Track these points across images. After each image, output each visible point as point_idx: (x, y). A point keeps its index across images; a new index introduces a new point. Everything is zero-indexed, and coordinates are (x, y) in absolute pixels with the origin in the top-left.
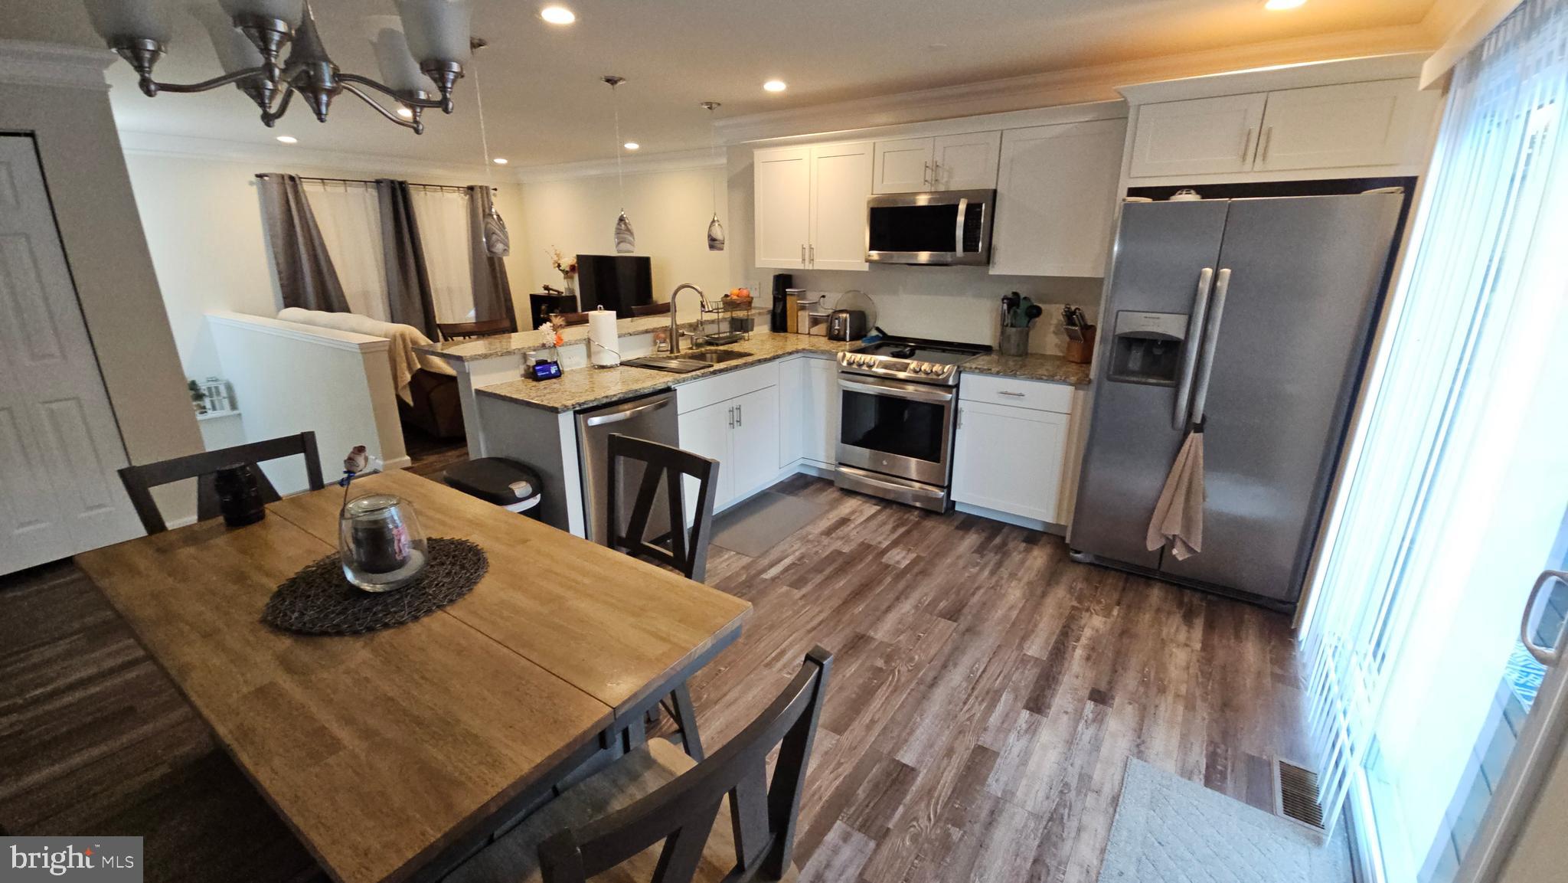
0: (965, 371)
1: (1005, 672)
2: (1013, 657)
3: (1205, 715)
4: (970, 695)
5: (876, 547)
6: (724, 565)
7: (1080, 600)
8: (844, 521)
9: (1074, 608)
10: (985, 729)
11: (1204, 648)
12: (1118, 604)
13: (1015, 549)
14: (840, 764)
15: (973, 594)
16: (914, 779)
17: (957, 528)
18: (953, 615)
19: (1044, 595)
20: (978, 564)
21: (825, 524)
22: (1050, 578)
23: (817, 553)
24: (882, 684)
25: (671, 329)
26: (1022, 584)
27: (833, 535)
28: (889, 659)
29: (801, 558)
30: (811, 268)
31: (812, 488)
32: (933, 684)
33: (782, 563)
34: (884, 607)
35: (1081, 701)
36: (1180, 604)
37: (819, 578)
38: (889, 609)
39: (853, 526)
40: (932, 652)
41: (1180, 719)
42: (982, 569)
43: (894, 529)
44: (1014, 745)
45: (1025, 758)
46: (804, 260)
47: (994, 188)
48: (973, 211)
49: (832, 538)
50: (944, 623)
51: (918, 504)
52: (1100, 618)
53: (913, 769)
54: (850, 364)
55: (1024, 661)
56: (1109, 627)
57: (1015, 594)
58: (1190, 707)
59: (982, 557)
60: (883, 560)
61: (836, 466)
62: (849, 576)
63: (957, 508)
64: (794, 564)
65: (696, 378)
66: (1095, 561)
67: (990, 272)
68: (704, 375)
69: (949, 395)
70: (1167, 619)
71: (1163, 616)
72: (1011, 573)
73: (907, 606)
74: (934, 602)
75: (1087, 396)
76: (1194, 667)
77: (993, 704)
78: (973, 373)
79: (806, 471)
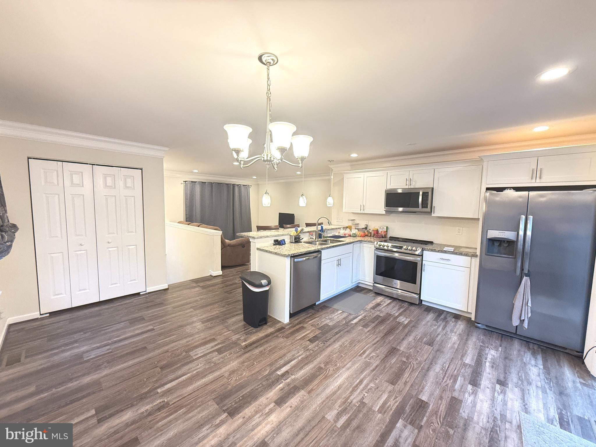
0: (425, 250)
1: (457, 368)
2: (459, 363)
3: (552, 396)
4: (444, 376)
5: (393, 315)
6: (336, 317)
7: (483, 343)
8: (378, 305)
9: (481, 346)
10: (454, 390)
11: (544, 368)
12: (501, 346)
13: (451, 320)
14: (396, 397)
15: (437, 336)
16: (428, 407)
17: (424, 310)
18: (431, 343)
19: (467, 340)
20: (436, 325)
21: (371, 305)
22: (468, 334)
23: (370, 315)
24: (407, 367)
25: (316, 232)
26: (457, 334)
27: (376, 309)
28: (408, 358)
29: (365, 317)
30: (363, 212)
31: (364, 291)
32: (428, 369)
33: (358, 318)
34: (401, 338)
35: (493, 384)
36: (529, 349)
37: (373, 325)
38: (403, 339)
40: (425, 357)
41: (541, 396)
42: (438, 327)
43: (399, 309)
44: (468, 399)
45: (474, 404)
46: (361, 210)
47: (432, 187)
48: (425, 195)
49: (375, 311)
50: (427, 347)
51: (407, 300)
52: (494, 351)
53: (427, 403)
54: (380, 246)
55: (465, 365)
56: (498, 355)
57: (454, 338)
58: (544, 392)
59: (437, 322)
60: (397, 320)
61: (373, 284)
62: (385, 325)
63: (423, 303)
64: (362, 319)
65: (328, 248)
66: (486, 328)
67: (432, 215)
68: (330, 247)
69: (419, 259)
70: (524, 354)
71: (522, 353)
72: (451, 330)
73: (411, 338)
74: (421, 338)
75: (476, 262)
76: (542, 376)
77: (455, 381)
78: (428, 251)
79: (360, 285)
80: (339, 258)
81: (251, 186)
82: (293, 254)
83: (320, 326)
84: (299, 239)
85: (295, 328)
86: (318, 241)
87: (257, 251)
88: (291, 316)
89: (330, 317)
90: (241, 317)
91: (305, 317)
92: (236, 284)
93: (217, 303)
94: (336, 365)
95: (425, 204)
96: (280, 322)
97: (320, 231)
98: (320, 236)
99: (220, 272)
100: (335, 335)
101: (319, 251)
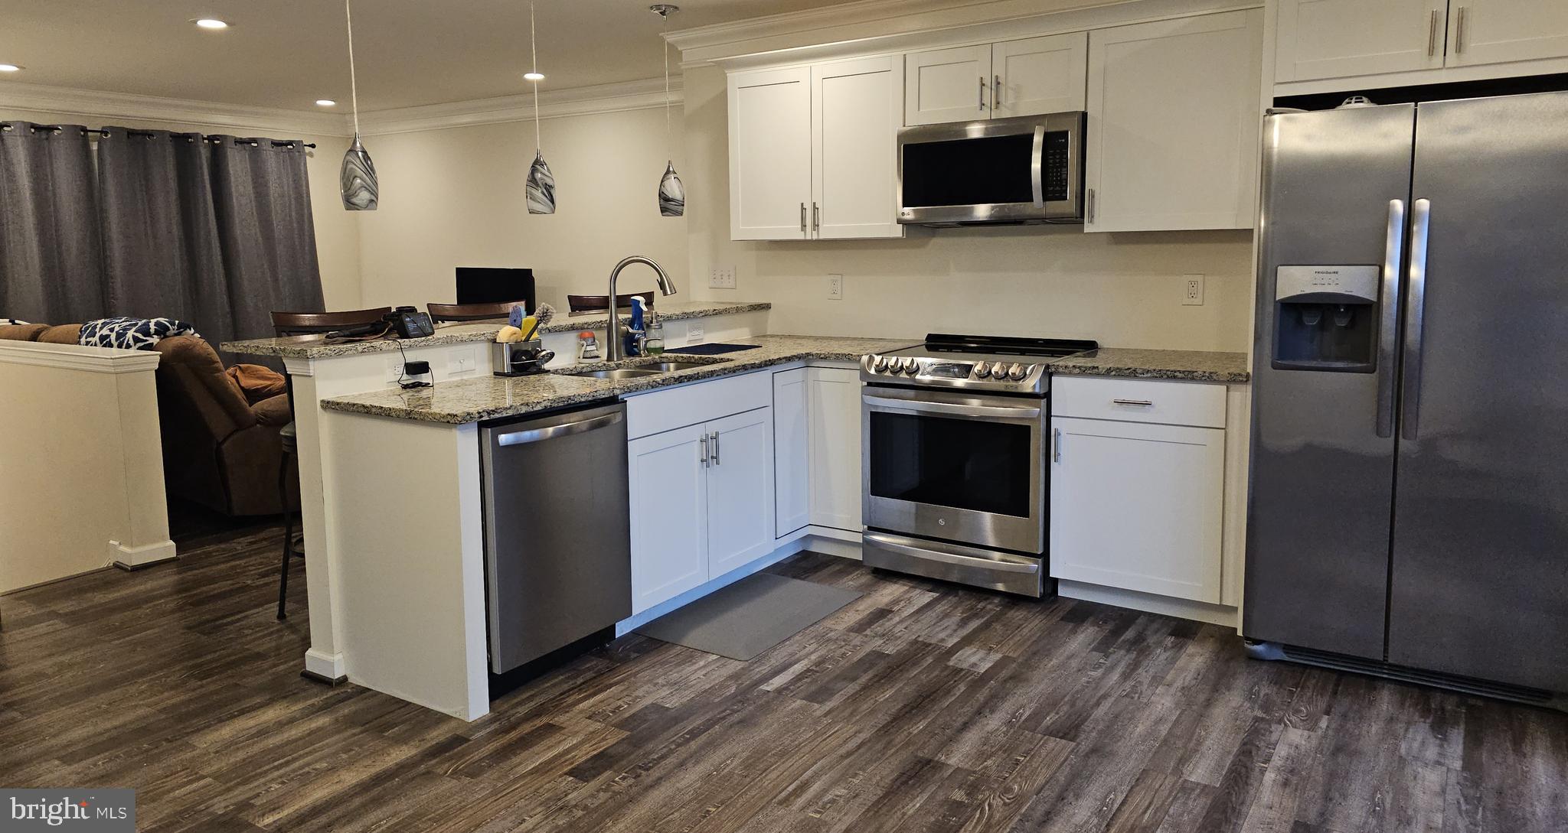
0: (1057, 373)
1: (1158, 803)
2: (1169, 783)
5: (936, 647)
6: (701, 674)
7: (1266, 707)
8: (882, 613)
9: (1256, 719)
11: (1466, 766)
12: (1327, 713)
13: (1159, 644)
15: (1098, 704)
17: (1064, 619)
18: (1069, 731)
19: (1208, 703)
20: (1100, 666)
21: (852, 618)
22: (1216, 682)
23: (844, 655)
24: (969, 817)
25: (611, 329)
27: (868, 632)
28: (972, 790)
29: (820, 663)
30: (815, 237)
31: (826, 572)
32: (1047, 819)
33: (791, 670)
34: (958, 724)
36: (1426, 712)
37: (852, 688)
38: (965, 727)
39: (897, 619)
40: (1040, 780)
42: (1108, 671)
43: (964, 622)
46: (804, 226)
47: (1082, 109)
48: (1055, 144)
49: (866, 636)
50: (1053, 743)
51: (1000, 587)
52: (1299, 732)
54: (880, 370)
55: (1186, 789)
56: (1314, 742)
57: (1163, 703)
59: (1107, 656)
60: (951, 663)
61: (864, 533)
62: (899, 685)
63: (1062, 592)
64: (808, 670)
65: (654, 386)
66: (1286, 658)
67: (1086, 230)
68: (666, 383)
69: (1036, 410)
70: (1407, 730)
71: (1400, 728)
72: (1154, 678)
73: (994, 722)
74: (1037, 716)
75: (1242, 396)
76: (1454, 793)
78: (1070, 374)
79: (816, 548)
80: (711, 428)
81: (313, 146)
82: (489, 414)
83: (627, 715)
84: (534, 357)
85: (513, 735)
86: (618, 367)
87: (325, 419)
88: (500, 686)
89: (674, 676)
91: (566, 687)
92: (245, 589)
93: (142, 674)
95: (1054, 187)
96: (444, 718)
97: (631, 324)
98: (630, 345)
99: (167, 548)
100: (688, 741)
101: (612, 400)
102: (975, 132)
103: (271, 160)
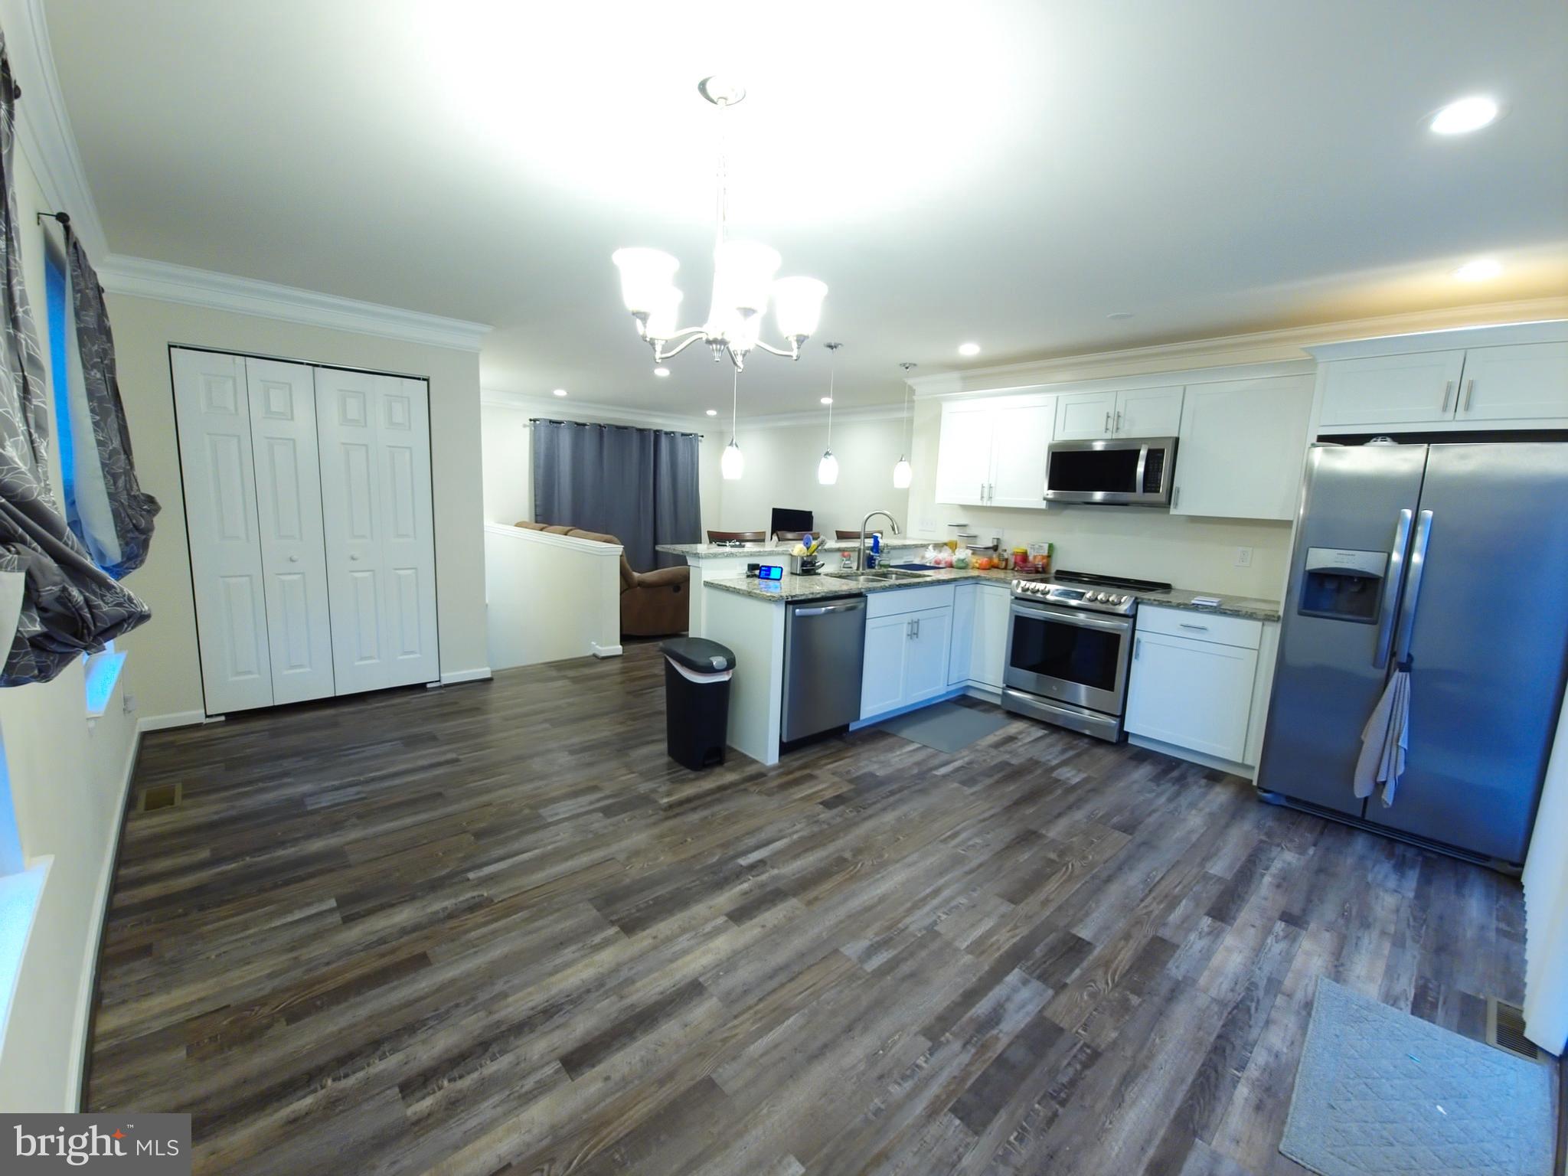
0: (1142, 603)
1: (1185, 882)
2: (1195, 871)
3: (1416, 953)
4: (1147, 896)
5: (1045, 764)
6: (897, 759)
7: (1269, 835)
8: (1011, 739)
9: (1261, 841)
10: (1164, 925)
11: (1417, 897)
12: (1315, 845)
13: (1196, 783)
14: (1016, 927)
15: (1150, 815)
16: (1090, 951)
17: (1131, 758)
18: (1128, 828)
19: (1227, 826)
20: (1153, 791)
21: (992, 739)
22: (1235, 814)
23: (985, 761)
24: (1056, 872)
25: (860, 550)
26: (1203, 814)
27: (1001, 749)
28: (1062, 854)
29: (970, 763)
30: (989, 505)
31: (980, 708)
32: (1109, 880)
33: (953, 765)
34: (1056, 813)
35: (1270, 919)
36: (1390, 855)
37: (989, 781)
38: (1060, 815)
39: (1020, 744)
40: (1107, 855)
41: (1386, 952)
42: (1159, 795)
43: (1064, 751)
44: (1195, 943)
45: (1207, 955)
46: (982, 497)
47: (1176, 435)
48: (1155, 457)
49: (1000, 751)
50: (1117, 834)
51: (1087, 732)
52: (1293, 854)
53: (1089, 943)
54: (1025, 590)
55: (1206, 877)
56: (1303, 863)
57: (1194, 821)
58: (1399, 942)
59: (1158, 785)
60: (1053, 776)
61: (1003, 689)
62: (1019, 784)
63: (1131, 741)
64: (962, 767)
65: (884, 589)
66: (1286, 804)
67: (1171, 513)
68: (892, 588)
69: (1126, 625)
70: (1374, 867)
71: (1369, 864)
72: (1190, 804)
73: (1079, 815)
74: (1108, 816)
75: (1273, 632)
76: (1405, 912)
77: (1172, 906)
78: (1151, 604)
79: (972, 694)
80: (915, 616)
81: (702, 436)
82: (792, 597)
83: (854, 776)
84: (814, 565)
85: (791, 777)
86: (863, 574)
87: (705, 591)
88: (785, 749)
89: (882, 758)
90: (663, 747)
91: (820, 754)
92: (655, 676)
93: (607, 714)
94: (881, 856)
95: (1151, 482)
96: (754, 762)
97: (872, 549)
98: (870, 562)
99: (617, 649)
100: (888, 797)
101: (860, 595)
102: (1099, 446)
103: (680, 442)
